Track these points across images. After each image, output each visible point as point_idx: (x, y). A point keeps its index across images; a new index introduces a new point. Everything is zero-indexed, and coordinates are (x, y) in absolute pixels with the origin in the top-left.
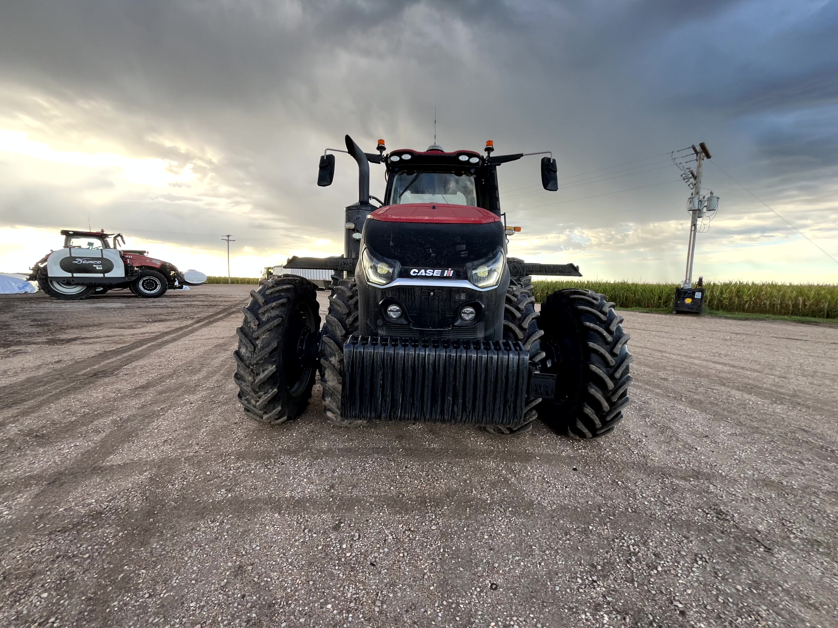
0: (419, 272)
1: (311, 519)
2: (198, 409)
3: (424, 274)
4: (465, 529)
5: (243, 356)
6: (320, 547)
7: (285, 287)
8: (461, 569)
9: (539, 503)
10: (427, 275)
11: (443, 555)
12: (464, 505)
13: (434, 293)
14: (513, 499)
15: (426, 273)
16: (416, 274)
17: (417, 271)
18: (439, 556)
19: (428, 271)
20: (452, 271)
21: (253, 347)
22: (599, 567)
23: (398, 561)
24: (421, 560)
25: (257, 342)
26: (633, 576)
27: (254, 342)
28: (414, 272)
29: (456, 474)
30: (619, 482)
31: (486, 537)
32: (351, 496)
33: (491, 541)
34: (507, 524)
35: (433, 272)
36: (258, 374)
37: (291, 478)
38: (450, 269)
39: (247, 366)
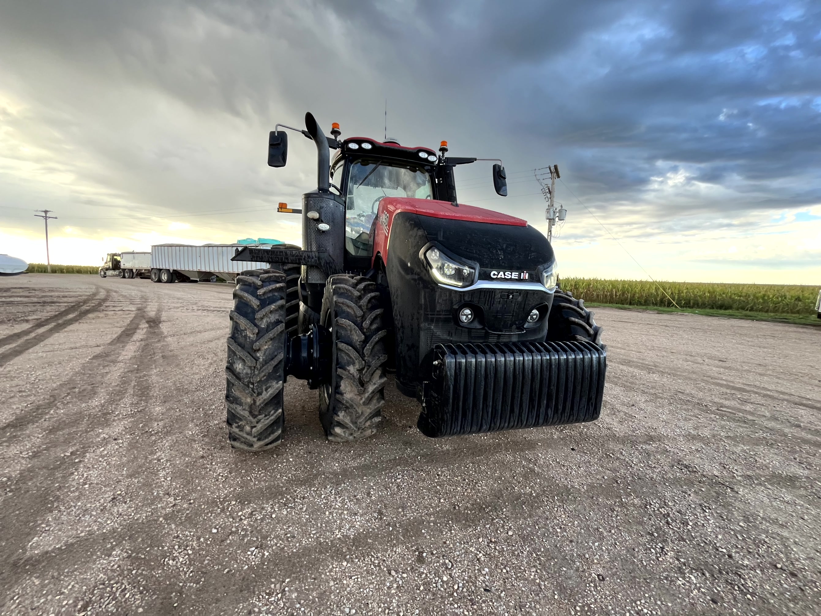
0: (499, 273)
1: (385, 557)
2: (132, 446)
3: (503, 277)
4: (537, 527)
5: (239, 373)
6: (422, 588)
7: (278, 285)
8: (564, 569)
9: (573, 487)
10: (506, 277)
11: (539, 559)
12: (517, 504)
13: (513, 296)
14: (551, 487)
15: (505, 275)
16: (495, 277)
17: (496, 273)
18: (536, 562)
20: (527, 274)
21: (255, 361)
22: (656, 535)
23: (507, 579)
24: (525, 571)
25: (258, 355)
26: (680, 535)
27: (254, 355)
28: (494, 275)
29: (487, 473)
30: (611, 455)
31: (559, 530)
32: (408, 519)
33: (565, 533)
34: (564, 513)
35: (511, 275)
36: (259, 394)
37: (327, 513)
38: (525, 272)
39: (246, 385)
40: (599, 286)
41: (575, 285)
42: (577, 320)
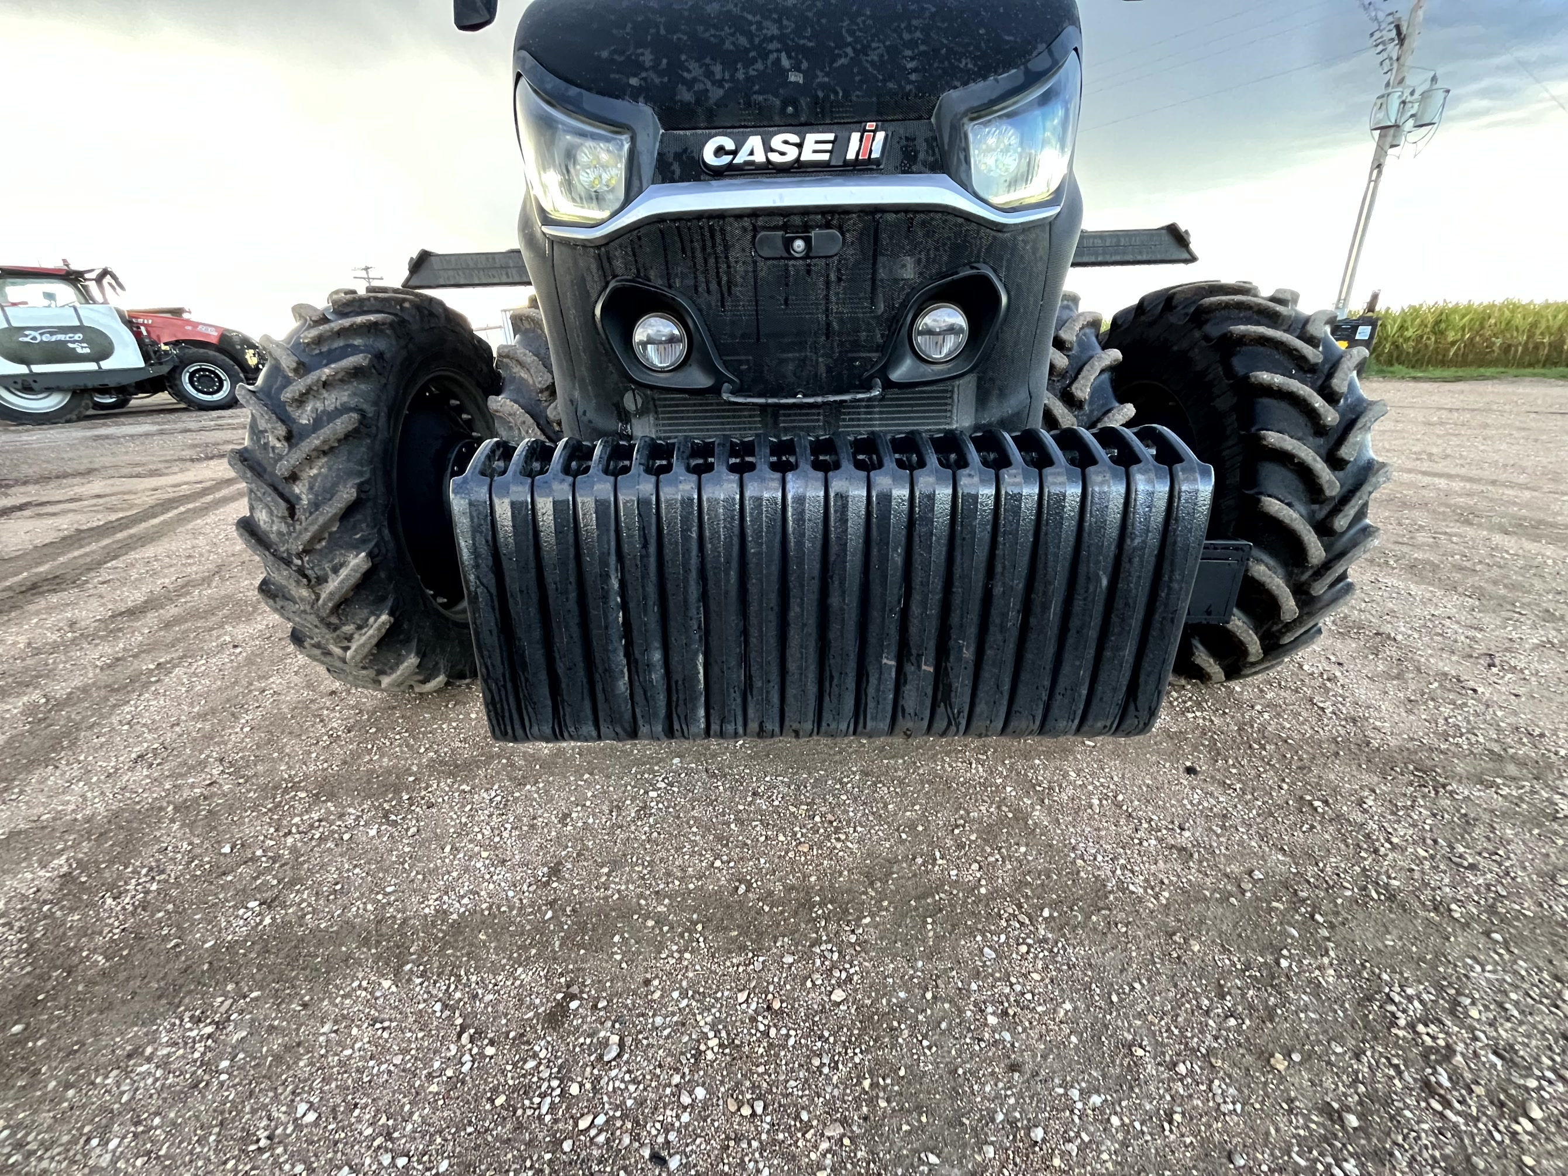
0: (739, 146)
1: (485, 987)
3: (759, 157)
4: (929, 995)
5: (266, 533)
6: (500, 1100)
8: (933, 1159)
9: (1122, 887)
10: (775, 157)
11: (872, 1102)
12: (916, 909)
13: (807, 241)
14: (1048, 877)
15: (767, 148)
16: (726, 159)
17: (729, 144)
18: (859, 1108)
19: (776, 142)
20: (881, 136)
21: (283, 504)
22: (1353, 1121)
23: (738, 1140)
24: (807, 1127)
25: (297, 491)
26: (1463, 1147)
27: (286, 491)
28: (720, 151)
30: (1317, 803)
31: (992, 1020)
32: (606, 898)
33: (1007, 1036)
34: (1046, 968)
35: (800, 146)
36: (322, 580)
37: (448, 849)
38: (871, 126)
39: (282, 559)
40: (1518, 320)
41: (1438, 322)
42: (1278, 379)
